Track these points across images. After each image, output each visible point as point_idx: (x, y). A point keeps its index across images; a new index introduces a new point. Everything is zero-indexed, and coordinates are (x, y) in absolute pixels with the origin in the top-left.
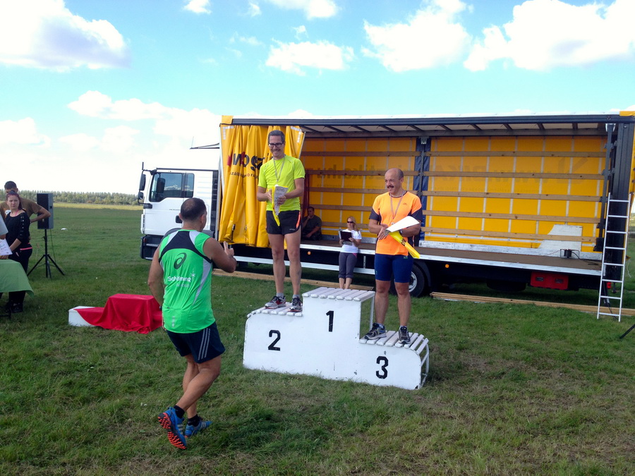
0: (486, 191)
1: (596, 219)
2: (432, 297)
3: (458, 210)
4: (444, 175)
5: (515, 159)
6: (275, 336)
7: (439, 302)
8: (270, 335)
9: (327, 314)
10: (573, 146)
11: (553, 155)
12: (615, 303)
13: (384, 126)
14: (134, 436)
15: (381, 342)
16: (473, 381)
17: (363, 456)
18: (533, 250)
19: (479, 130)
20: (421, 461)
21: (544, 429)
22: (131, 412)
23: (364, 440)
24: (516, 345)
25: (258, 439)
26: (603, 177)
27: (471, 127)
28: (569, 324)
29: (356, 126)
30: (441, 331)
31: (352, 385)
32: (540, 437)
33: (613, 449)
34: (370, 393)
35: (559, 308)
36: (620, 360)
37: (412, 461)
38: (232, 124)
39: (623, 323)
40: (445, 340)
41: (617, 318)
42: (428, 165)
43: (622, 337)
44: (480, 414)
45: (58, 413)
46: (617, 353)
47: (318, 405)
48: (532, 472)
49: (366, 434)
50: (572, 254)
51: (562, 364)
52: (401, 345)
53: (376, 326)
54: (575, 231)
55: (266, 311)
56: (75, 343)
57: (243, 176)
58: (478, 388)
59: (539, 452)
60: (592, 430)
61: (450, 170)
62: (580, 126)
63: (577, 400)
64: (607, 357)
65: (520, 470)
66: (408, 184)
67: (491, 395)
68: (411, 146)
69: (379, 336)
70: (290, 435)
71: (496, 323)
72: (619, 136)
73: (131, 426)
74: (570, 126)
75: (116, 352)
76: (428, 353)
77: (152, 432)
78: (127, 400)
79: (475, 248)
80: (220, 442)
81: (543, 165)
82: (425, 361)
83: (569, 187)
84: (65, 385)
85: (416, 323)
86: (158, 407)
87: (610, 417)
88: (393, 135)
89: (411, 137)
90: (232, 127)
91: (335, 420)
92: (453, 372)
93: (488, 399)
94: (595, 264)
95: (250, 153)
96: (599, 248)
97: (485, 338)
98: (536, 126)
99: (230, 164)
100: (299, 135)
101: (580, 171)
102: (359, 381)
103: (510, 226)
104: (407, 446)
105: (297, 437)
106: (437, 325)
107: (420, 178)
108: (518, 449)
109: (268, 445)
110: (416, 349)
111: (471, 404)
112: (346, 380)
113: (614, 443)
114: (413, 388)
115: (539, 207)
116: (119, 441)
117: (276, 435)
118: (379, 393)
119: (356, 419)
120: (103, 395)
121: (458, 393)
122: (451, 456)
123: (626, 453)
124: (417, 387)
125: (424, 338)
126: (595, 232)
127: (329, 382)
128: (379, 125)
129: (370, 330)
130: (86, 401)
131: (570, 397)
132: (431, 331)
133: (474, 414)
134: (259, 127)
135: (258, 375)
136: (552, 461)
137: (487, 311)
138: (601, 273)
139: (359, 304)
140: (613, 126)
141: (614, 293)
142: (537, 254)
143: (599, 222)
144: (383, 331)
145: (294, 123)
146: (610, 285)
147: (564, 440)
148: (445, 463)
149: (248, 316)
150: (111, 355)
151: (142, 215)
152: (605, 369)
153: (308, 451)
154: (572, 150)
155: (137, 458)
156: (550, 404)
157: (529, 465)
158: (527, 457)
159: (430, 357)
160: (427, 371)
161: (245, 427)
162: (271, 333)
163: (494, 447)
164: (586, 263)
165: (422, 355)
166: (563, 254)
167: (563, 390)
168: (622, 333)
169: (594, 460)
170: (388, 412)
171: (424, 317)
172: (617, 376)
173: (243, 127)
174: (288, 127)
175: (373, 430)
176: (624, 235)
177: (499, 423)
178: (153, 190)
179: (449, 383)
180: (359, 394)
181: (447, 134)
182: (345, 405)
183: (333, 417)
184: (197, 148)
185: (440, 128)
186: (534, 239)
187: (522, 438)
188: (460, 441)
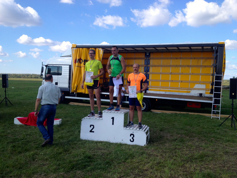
0: (170, 72)
1: (211, 82)
2: (151, 111)
3: (160, 79)
4: (155, 66)
5: (181, 60)
6: (92, 127)
7: (154, 113)
8: (90, 127)
9: (112, 118)
10: (202, 55)
11: (195, 59)
12: (218, 113)
13: (133, 48)
14: (38, 165)
15: (131, 128)
16: (165, 142)
17: (124, 171)
18: (188, 93)
19: (168, 49)
20: (146, 172)
21: (191, 159)
22: (37, 156)
23: (125, 165)
24: (182, 129)
25: (85, 165)
26: (213, 66)
27: (165, 48)
28: (201, 121)
29: (123, 48)
30: (154, 124)
31: (121, 145)
32: (189, 163)
33: (216, 166)
34: (128, 147)
35: (197, 115)
36: (219, 134)
37: (142, 172)
38: (76, 47)
39: (221, 120)
40: (156, 127)
41: (219, 118)
42: (149, 62)
43: (220, 125)
44: (167, 154)
45: (9, 157)
46: (218, 131)
47: (108, 152)
48: (186, 175)
49: (126, 163)
50: (202, 95)
51: (198, 135)
52: (139, 129)
53: (130, 122)
54: (203, 86)
55: (89, 118)
56: (17, 131)
57: (80, 67)
58: (167, 145)
59: (189, 168)
60: (208, 159)
61: (158, 64)
62: (205, 48)
63: (203, 148)
64: (215, 133)
65: (182, 175)
66: (142, 70)
67: (172, 147)
68: (143, 56)
69: (131, 126)
70: (97, 164)
71: (175, 121)
72: (218, 52)
73: (37, 162)
74: (201, 48)
75: (32, 134)
76: (149, 132)
77: (45, 164)
78: (35, 152)
79: (167, 93)
80: (71, 167)
81: (191, 62)
82: (148, 135)
83: (201, 70)
84: (12, 146)
85: (145, 121)
86: (47, 154)
87: (215, 154)
88: (136, 51)
89: (143, 52)
90: (76, 48)
91: (114, 158)
92: (158, 139)
93: (170, 149)
94: (210, 98)
95: (83, 58)
96: (211, 93)
97: (170, 126)
98: (188, 48)
99: (75, 63)
100: (101, 51)
101: (204, 64)
102: (123, 143)
103: (179, 85)
104: (141, 167)
105: (100, 164)
106: (153, 121)
107: (146, 67)
108: (181, 167)
109: (89, 168)
110: (144, 131)
111: (164, 151)
112: (119, 143)
113: (216, 164)
114: (143, 145)
115: (190, 78)
116: (32, 167)
117: (92, 164)
118: (131, 147)
119: (122, 157)
120: (27, 150)
121: (160, 147)
122: (157, 170)
123: (221, 168)
124: (145, 145)
125: (148, 127)
126: (210, 87)
127: (112, 144)
128: (131, 48)
129: (127, 124)
130: (20, 153)
131: (201, 148)
132: (151, 124)
133: (166, 154)
134: (86, 48)
135: (86, 142)
136: (194, 171)
137: (171, 116)
138: (213, 102)
139: (123, 114)
140: (216, 48)
141: (218, 109)
142: (190, 95)
143: (212, 83)
144: (133, 124)
145: (99, 47)
146: (216, 106)
147: (198, 163)
148: (154, 173)
149: (82, 119)
150: (30, 135)
151: (42, 82)
152: (214, 137)
153: (104, 169)
154: (202, 57)
155: (39, 173)
156: (193, 150)
157: (185, 173)
158: (185, 170)
159: (150, 133)
160: (149, 139)
161: (80, 161)
162: (91, 126)
163: (173, 167)
164: (207, 98)
165: (147, 133)
166: (199, 95)
167: (198, 145)
168: (220, 124)
169: (209, 170)
170: (134, 154)
171: (148, 119)
172: (218, 139)
173: (80, 48)
174: (97, 49)
175: (128, 161)
176: (221, 88)
177: (175, 158)
178: (46, 73)
179: (157, 143)
180: (123, 148)
181: (156, 51)
182: (118, 152)
183: (114, 157)
184: (63, 56)
185: (153, 49)
186: (188, 90)
187: (182, 163)
188: (160, 165)
